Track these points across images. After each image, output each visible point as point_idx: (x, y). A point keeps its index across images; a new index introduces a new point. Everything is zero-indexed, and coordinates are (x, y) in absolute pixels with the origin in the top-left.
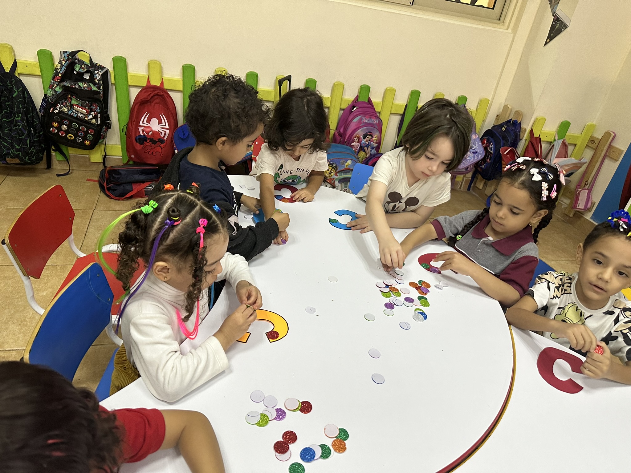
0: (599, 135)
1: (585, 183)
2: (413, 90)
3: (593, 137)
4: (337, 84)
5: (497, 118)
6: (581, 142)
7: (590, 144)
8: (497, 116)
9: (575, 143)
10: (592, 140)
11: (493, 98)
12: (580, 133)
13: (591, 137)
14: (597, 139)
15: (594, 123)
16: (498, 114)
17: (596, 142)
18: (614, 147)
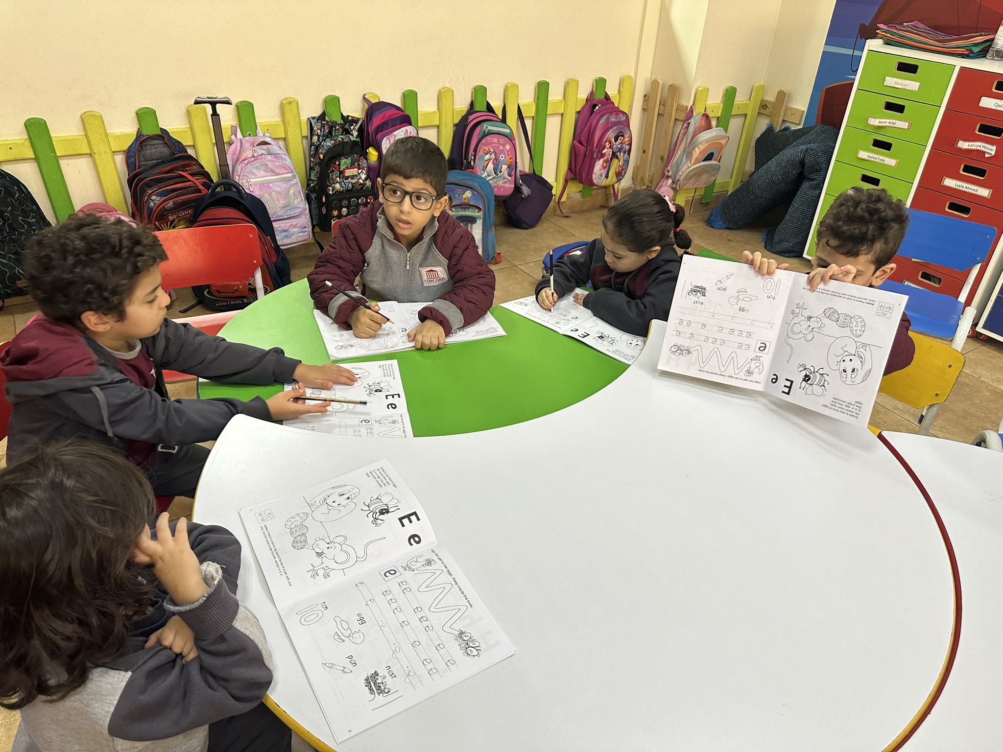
0: (771, 98)
2: (540, 81)
3: (765, 101)
4: (445, 91)
5: (646, 99)
6: (752, 110)
7: (762, 111)
8: (645, 96)
9: (745, 113)
10: (764, 106)
11: (636, 74)
12: (748, 99)
13: (762, 101)
14: (770, 102)
15: (762, 83)
16: (645, 93)
17: (768, 106)
18: (792, 109)
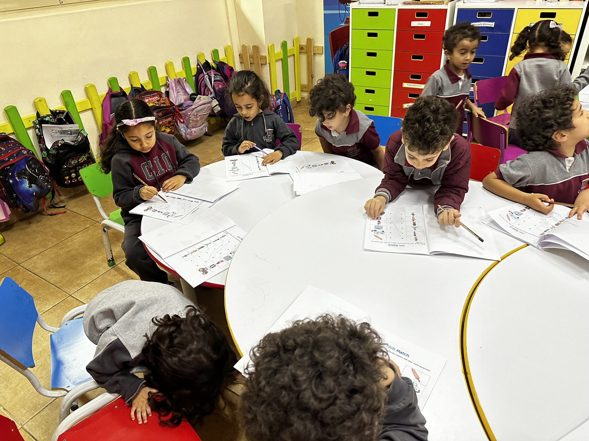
0: (304, 43)
1: (312, 77)
2: (184, 57)
4: (133, 74)
5: (240, 56)
6: (296, 51)
7: (301, 51)
8: (240, 55)
9: (293, 54)
10: (301, 48)
11: (232, 44)
12: (293, 45)
13: (300, 46)
14: (304, 46)
15: (298, 36)
16: (239, 53)
17: (304, 48)
18: (316, 46)
